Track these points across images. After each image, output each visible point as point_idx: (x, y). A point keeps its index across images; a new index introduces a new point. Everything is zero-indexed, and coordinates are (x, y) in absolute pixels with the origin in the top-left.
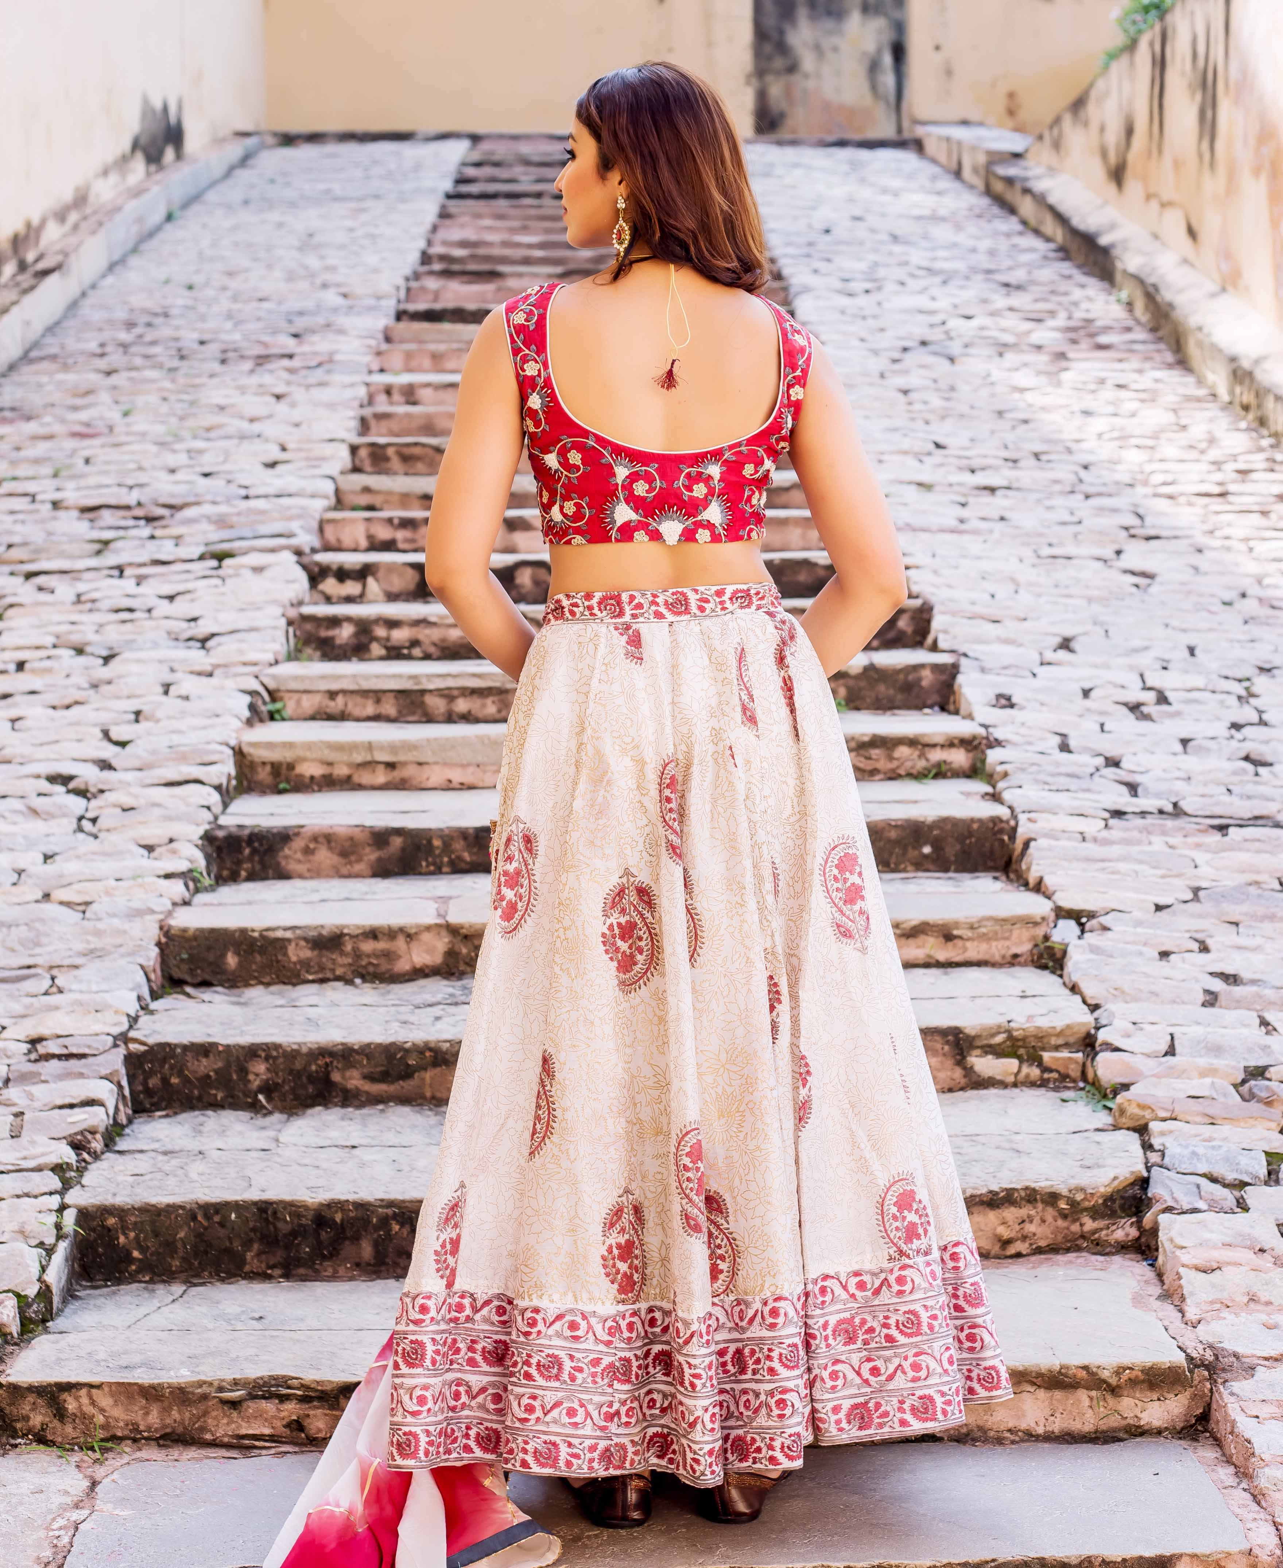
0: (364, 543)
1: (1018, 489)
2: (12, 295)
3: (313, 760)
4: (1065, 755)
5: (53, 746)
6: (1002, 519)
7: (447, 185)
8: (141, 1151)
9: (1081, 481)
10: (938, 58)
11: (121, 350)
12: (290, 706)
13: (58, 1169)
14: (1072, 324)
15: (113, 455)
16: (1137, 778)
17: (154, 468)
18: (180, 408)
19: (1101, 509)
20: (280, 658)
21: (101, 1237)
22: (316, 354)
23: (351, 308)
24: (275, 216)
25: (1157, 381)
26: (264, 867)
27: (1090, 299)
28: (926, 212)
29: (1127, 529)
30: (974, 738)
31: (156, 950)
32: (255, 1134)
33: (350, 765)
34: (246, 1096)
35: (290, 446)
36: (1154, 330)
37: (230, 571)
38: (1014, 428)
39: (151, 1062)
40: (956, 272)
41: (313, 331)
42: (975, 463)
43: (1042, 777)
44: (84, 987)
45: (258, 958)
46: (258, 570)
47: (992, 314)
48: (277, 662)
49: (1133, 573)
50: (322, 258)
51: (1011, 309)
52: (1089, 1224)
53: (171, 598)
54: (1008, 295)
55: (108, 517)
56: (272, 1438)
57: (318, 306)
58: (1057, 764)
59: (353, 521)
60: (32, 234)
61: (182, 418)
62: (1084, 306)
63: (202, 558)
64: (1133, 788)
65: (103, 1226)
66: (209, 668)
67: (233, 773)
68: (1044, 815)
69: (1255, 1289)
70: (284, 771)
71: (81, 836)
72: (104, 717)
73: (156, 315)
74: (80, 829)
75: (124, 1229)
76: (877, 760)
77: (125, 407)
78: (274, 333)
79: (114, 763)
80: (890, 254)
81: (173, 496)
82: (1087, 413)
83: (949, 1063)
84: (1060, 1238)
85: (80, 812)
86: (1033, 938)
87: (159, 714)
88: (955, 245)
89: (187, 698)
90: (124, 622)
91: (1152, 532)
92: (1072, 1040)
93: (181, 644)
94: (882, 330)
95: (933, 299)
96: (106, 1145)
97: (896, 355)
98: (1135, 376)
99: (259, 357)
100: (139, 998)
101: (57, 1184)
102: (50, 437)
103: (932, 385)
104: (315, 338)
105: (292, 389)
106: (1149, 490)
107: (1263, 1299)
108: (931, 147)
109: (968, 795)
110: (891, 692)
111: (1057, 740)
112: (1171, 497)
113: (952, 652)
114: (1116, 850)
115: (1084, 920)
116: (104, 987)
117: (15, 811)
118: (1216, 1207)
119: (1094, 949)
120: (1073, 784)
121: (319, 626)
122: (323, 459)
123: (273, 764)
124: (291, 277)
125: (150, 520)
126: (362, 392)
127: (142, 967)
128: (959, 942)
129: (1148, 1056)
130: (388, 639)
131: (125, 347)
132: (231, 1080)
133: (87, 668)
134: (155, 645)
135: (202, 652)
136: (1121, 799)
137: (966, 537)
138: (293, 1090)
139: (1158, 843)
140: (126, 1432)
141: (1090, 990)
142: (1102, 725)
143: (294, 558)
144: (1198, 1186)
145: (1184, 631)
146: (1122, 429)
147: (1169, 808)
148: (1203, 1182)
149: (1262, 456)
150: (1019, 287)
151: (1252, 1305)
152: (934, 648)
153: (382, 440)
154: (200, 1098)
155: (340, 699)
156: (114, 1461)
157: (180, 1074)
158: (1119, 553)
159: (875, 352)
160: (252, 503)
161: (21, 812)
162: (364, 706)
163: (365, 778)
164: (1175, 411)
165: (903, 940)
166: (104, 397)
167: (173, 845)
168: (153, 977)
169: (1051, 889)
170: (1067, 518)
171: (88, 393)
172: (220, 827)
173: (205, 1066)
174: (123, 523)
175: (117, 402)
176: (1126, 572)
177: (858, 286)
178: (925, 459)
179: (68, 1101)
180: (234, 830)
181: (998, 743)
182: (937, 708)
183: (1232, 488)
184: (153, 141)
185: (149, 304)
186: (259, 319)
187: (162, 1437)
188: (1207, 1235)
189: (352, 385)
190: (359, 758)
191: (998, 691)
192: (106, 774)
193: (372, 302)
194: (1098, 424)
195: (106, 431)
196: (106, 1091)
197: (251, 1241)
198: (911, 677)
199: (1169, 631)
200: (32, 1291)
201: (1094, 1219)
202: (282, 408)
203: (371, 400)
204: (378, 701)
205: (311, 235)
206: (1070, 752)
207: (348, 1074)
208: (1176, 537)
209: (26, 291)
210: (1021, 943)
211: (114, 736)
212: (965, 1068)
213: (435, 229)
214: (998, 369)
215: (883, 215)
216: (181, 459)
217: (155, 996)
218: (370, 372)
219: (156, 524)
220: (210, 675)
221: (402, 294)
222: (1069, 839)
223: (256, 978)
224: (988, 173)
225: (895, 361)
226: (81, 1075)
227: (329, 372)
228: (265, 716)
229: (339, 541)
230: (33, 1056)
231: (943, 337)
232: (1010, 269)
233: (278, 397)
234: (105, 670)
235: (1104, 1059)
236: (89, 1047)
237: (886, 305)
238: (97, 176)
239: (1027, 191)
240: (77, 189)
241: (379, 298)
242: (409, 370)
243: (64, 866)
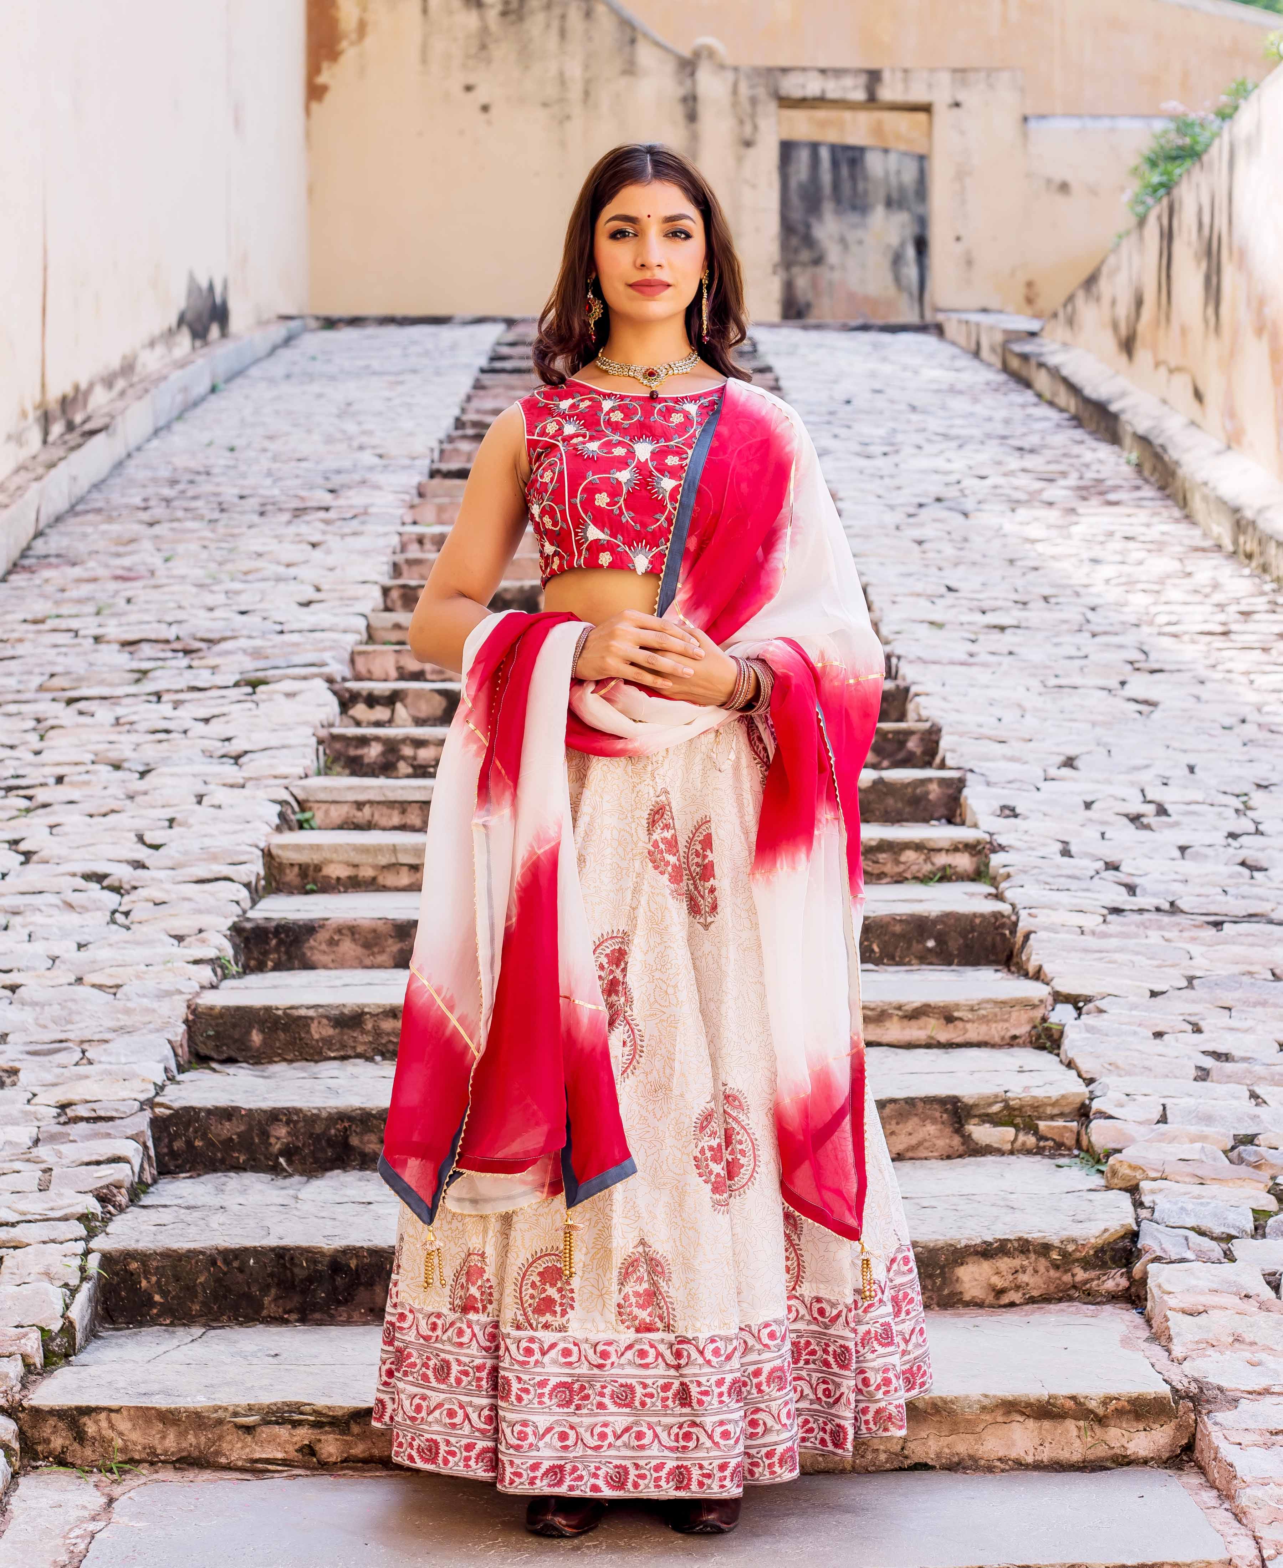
0: (393, 674)
1: (1027, 628)
2: (61, 452)
3: (340, 862)
4: (1066, 859)
5: (91, 849)
6: (1011, 653)
7: (483, 361)
8: (165, 1206)
9: (1088, 621)
10: (959, 248)
11: (164, 504)
12: (319, 816)
13: (83, 1218)
14: (1082, 483)
15: (155, 595)
16: (1136, 880)
17: (192, 606)
18: (218, 555)
19: (1107, 645)
20: (310, 772)
21: (124, 1281)
22: (351, 507)
23: (386, 467)
24: (315, 388)
25: (1163, 533)
26: (290, 958)
27: (1100, 461)
28: (944, 387)
29: (1131, 663)
30: (978, 842)
31: (184, 1027)
32: (276, 1192)
33: (375, 867)
34: (267, 1159)
35: (324, 587)
36: (1162, 488)
37: (264, 697)
38: (1024, 574)
39: (176, 1125)
40: (972, 437)
41: (350, 487)
42: (985, 605)
43: (1042, 878)
44: (113, 1059)
45: (282, 1035)
46: (290, 695)
47: (1005, 475)
48: (306, 776)
49: (1136, 701)
50: (359, 423)
51: (1024, 470)
52: (1081, 1275)
53: (206, 721)
54: (1022, 457)
55: (146, 650)
56: (285, 1462)
57: (355, 466)
58: (1058, 867)
59: (382, 653)
60: (80, 397)
61: (220, 564)
62: (1095, 467)
63: (237, 685)
64: (1131, 889)
65: (126, 1271)
66: (241, 781)
67: (262, 873)
68: (1046, 911)
69: (1240, 1331)
70: (311, 872)
71: (114, 927)
72: (139, 824)
73: (198, 473)
74: (113, 921)
75: (147, 1273)
76: (884, 864)
77: (166, 554)
78: (311, 488)
79: (147, 864)
80: (909, 421)
81: (210, 630)
82: (1095, 561)
83: (948, 1130)
84: (1052, 1288)
85: (114, 906)
86: (1031, 1020)
87: (191, 821)
88: (972, 414)
89: (220, 807)
90: (160, 741)
91: (1156, 666)
92: (1067, 1110)
93: (215, 761)
94: (899, 488)
95: (949, 461)
96: (131, 1201)
97: (912, 510)
98: (1143, 529)
99: (297, 509)
100: (166, 1070)
101: (84, 1233)
102: (94, 580)
103: (947, 537)
104: (351, 493)
105: (328, 537)
106: (1155, 630)
107: (1248, 1340)
108: (951, 329)
109: (972, 895)
110: (900, 805)
111: (1059, 846)
112: (1175, 636)
113: (959, 769)
114: (1113, 942)
115: (1081, 1004)
116: (131, 1059)
117: (51, 905)
118: (1204, 1258)
119: (1090, 1029)
120: (1074, 884)
121: (348, 745)
122: (356, 599)
123: (300, 865)
124: (329, 440)
125: (187, 652)
126: (395, 540)
127: (170, 1042)
128: (959, 1024)
129: (1140, 1123)
130: (415, 758)
131: (168, 501)
132: (253, 1143)
133: (124, 781)
134: (190, 761)
135: (236, 768)
136: (1121, 898)
137: (974, 670)
138: (313, 1153)
139: (1154, 937)
140: (144, 1456)
141: (1086, 1065)
142: (1103, 834)
143: (326, 685)
144: (1186, 1239)
145: (1185, 751)
146: (1129, 575)
147: (1166, 906)
148: (1192, 1235)
149: (1264, 599)
150: (1032, 451)
151: (1237, 1345)
152: (942, 766)
153: (413, 583)
154: (223, 1161)
155: (367, 810)
156: (130, 1481)
157: (204, 1137)
158: (1123, 683)
159: (892, 507)
160: (286, 637)
161: (57, 906)
162: (390, 817)
163: (390, 879)
164: (1181, 560)
165: (905, 1022)
166: (147, 545)
167: (203, 935)
168: (180, 1051)
169: (1050, 976)
170: (1074, 653)
171: (132, 541)
172: (248, 920)
173: (228, 1130)
174: (162, 655)
175: (159, 550)
176: (1129, 700)
177: (877, 449)
178: (936, 600)
179: (94, 1158)
180: (261, 922)
181: (1002, 848)
182: (943, 821)
183: (1234, 627)
184: (199, 317)
185: (193, 464)
186: (297, 476)
187: (178, 1460)
188: (1194, 1282)
189: (386, 534)
190: (383, 860)
191: (1003, 803)
192: (140, 872)
193: (407, 462)
194: (1106, 571)
195: (149, 575)
196: (131, 1150)
197: (268, 1286)
198: (918, 791)
199: (1170, 751)
200: (56, 1326)
201: (1085, 1270)
202: (317, 554)
203: (403, 548)
204: (403, 812)
205: (349, 404)
206: (1071, 856)
207: (366, 1138)
208: (1179, 671)
209: (73, 449)
210: (1020, 1025)
211: (148, 839)
212: (963, 1136)
213: (469, 399)
214: (1011, 524)
215: (903, 389)
216: (221, 598)
217: (181, 1069)
218: (403, 524)
219: (194, 655)
220: (243, 787)
221: (436, 455)
222: (1068, 932)
223: (279, 1055)
224: (1004, 350)
225: (910, 516)
226: (108, 1135)
227: (363, 523)
228: (295, 824)
229: (369, 672)
230: (63, 1119)
231: (958, 494)
232: (1024, 435)
233: (314, 545)
234: (141, 782)
235: (1097, 1125)
236: (117, 1110)
237: (902, 466)
238: (143, 347)
239: (1041, 365)
240: (124, 357)
241: (414, 458)
242: (441, 523)
243: (99, 953)
